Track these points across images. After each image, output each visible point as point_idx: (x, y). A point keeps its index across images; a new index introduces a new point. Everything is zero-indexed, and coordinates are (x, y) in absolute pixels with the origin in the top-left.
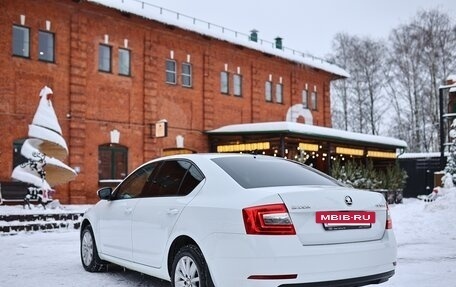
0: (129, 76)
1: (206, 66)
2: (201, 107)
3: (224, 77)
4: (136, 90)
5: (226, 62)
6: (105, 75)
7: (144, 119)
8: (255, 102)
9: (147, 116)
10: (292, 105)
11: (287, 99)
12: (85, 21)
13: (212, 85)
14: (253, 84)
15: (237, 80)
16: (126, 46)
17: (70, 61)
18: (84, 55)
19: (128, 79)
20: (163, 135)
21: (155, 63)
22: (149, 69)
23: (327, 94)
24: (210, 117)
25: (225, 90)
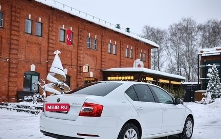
1: (103, 40)
2: (100, 59)
3: (109, 46)
4: (75, 50)
5: (111, 39)
6: (62, 43)
7: (78, 64)
8: (122, 58)
9: (79, 62)
10: (136, 59)
11: (134, 56)
12: (55, 18)
13: (105, 49)
14: (121, 49)
15: (114, 47)
16: (71, 30)
17: (48, 36)
18: (54, 34)
20: (87, 71)
21: (82, 38)
22: (80, 41)
23: (149, 55)
24: (104, 63)
25: (109, 52)
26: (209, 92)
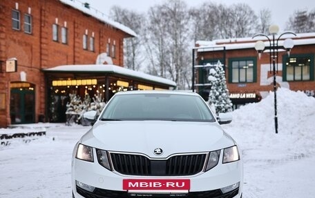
1: (43, 18)
2: (39, 50)
3: (55, 28)
5: (57, 17)
8: (77, 50)
10: (100, 53)
11: (97, 49)
13: (47, 33)
14: (75, 35)
15: (63, 32)
20: (13, 70)
23: (121, 47)
24: (46, 58)
25: (55, 38)
26: (213, 104)
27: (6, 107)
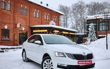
0: (10, 11)
1: (30, 10)
2: (29, 20)
3: (35, 13)
4: (12, 15)
5: (35, 9)
6: (3, 10)
7: (14, 23)
8: (42, 20)
9: (15, 22)
10: (51, 21)
11: (50, 19)
13: (32, 15)
14: (42, 15)
15: (38, 14)
16: (9, 3)
19: (10, 12)
20: (19, 27)
21: (17, 8)
22: (15, 9)
23: (59, 19)
25: (35, 16)
26: (89, 38)
27: (17, 39)
